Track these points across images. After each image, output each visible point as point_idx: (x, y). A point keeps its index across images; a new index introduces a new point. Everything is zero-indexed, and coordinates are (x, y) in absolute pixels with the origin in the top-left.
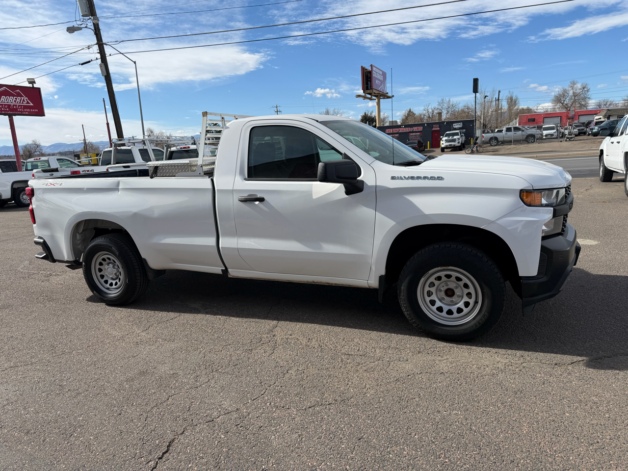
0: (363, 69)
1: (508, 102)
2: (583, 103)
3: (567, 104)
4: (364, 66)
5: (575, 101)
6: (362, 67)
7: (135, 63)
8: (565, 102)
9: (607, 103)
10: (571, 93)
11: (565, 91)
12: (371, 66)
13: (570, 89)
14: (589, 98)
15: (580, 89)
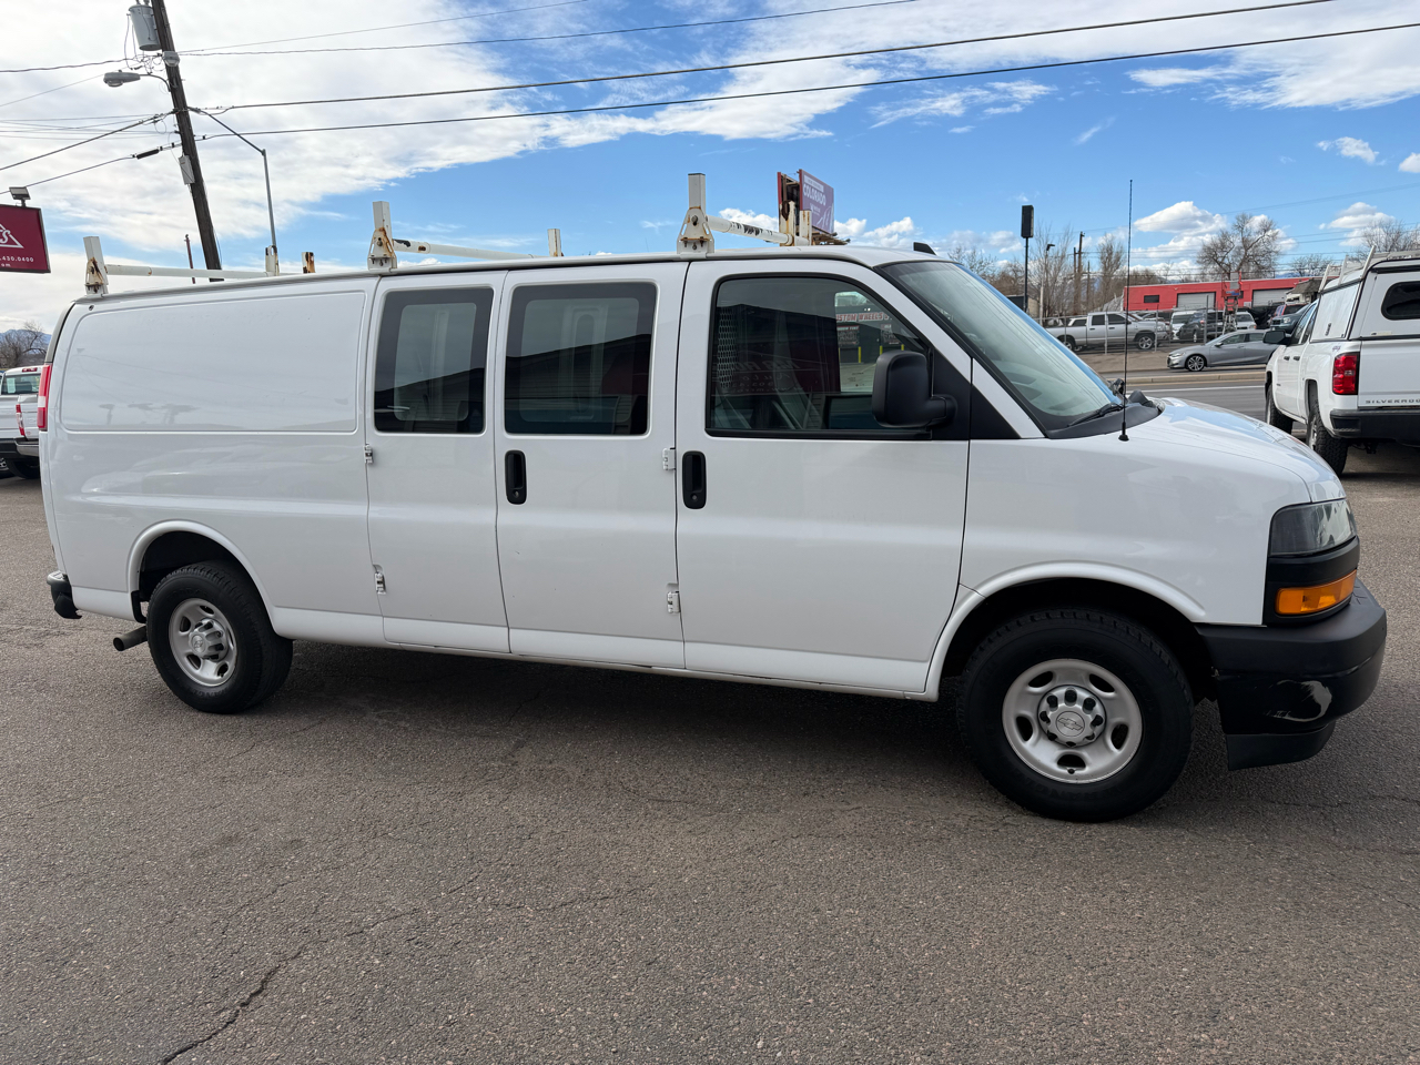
0: (781, 178)
1: (1102, 258)
2: (1264, 264)
3: (1229, 266)
4: (783, 173)
5: (1246, 260)
6: (779, 174)
7: (263, 153)
8: (1226, 261)
9: (1316, 265)
10: (1238, 242)
11: (1225, 236)
12: (800, 172)
13: (1236, 232)
14: (1277, 252)
15: (1258, 233)
